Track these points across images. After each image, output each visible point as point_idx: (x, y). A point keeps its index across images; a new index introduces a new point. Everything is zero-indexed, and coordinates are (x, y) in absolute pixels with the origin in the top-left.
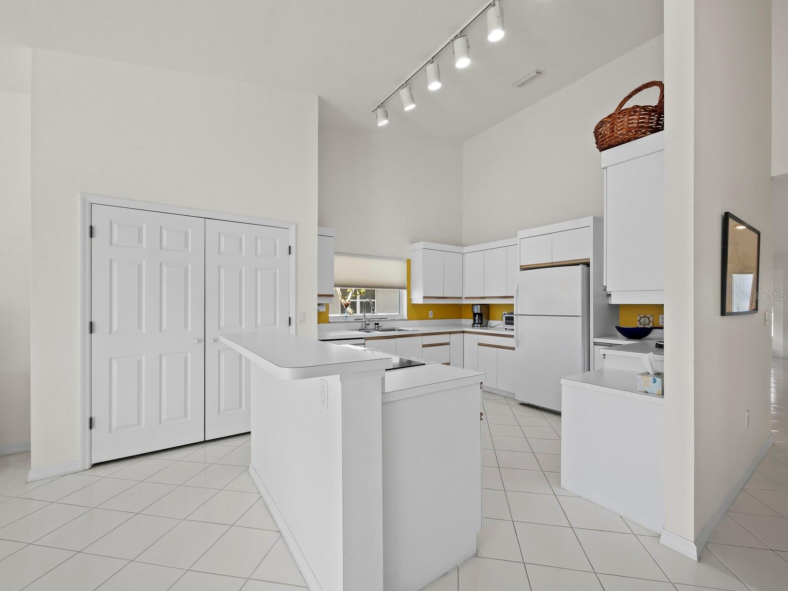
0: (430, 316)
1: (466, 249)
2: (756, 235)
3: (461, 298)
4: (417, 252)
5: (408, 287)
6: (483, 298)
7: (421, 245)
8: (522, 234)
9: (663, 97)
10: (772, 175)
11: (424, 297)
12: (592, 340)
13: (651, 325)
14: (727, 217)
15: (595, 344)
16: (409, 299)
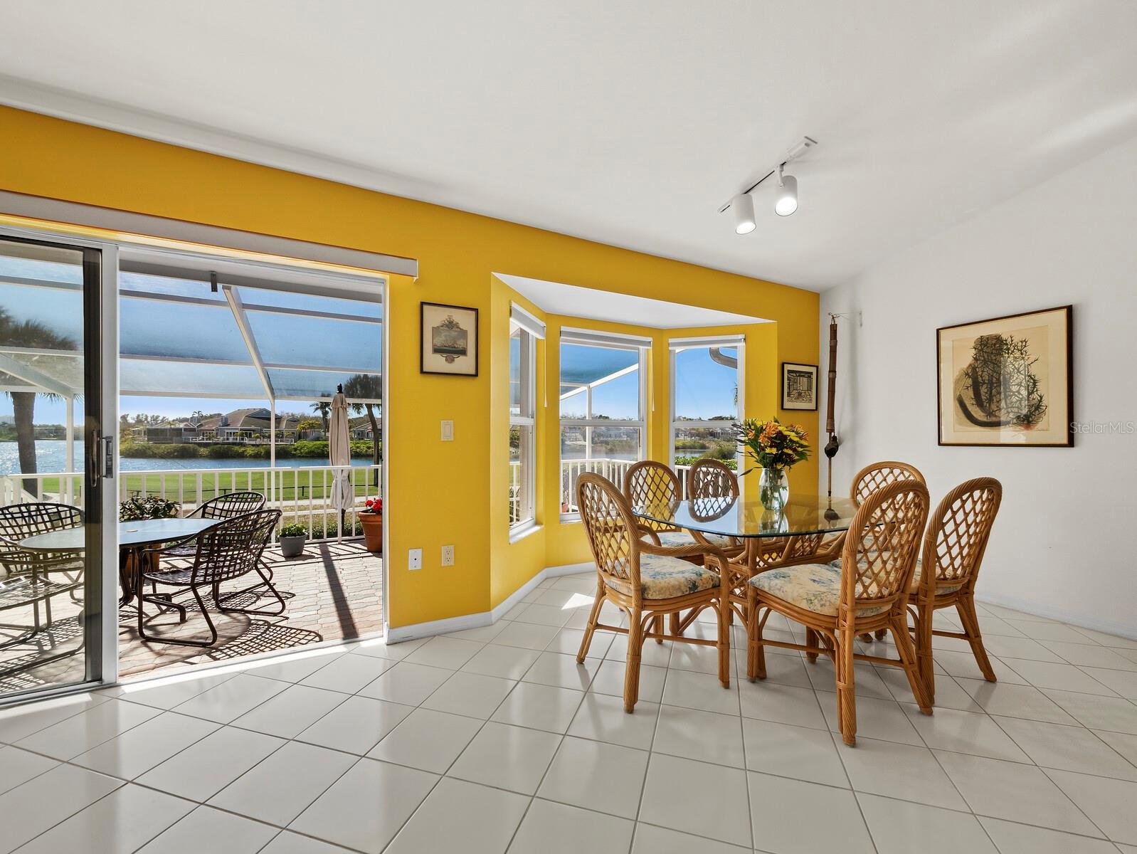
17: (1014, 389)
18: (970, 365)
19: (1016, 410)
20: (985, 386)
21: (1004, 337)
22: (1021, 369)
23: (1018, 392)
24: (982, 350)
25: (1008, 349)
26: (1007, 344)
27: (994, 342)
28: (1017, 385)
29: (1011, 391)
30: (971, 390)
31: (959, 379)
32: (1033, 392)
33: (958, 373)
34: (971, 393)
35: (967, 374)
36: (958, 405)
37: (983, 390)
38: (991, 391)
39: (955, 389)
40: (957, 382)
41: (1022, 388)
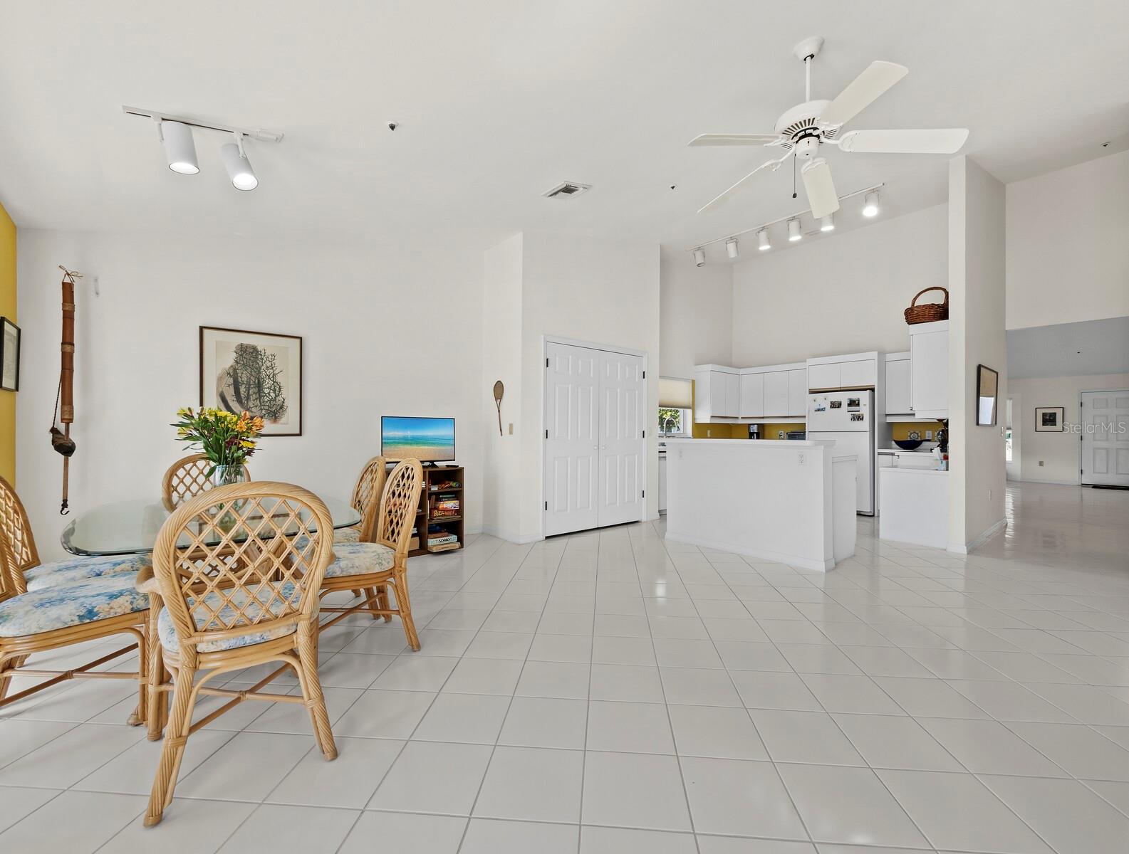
0: (709, 435)
1: (742, 371)
2: (995, 375)
3: (737, 418)
4: (705, 374)
5: (692, 407)
6: (763, 418)
7: (710, 367)
8: (810, 361)
9: (948, 298)
10: (1007, 329)
11: (712, 417)
12: (877, 450)
13: (919, 439)
14: (979, 367)
15: (879, 454)
16: (694, 419)
17: (266, 391)
18: (232, 366)
19: (267, 408)
20: (244, 386)
21: (259, 349)
22: (271, 376)
23: (269, 393)
24: (242, 355)
25: (262, 359)
26: (261, 355)
27: (252, 351)
28: (268, 388)
29: (264, 392)
30: (232, 387)
31: (221, 377)
32: (279, 395)
33: (221, 372)
34: (232, 389)
35: (229, 374)
36: (220, 400)
37: (242, 389)
38: (249, 391)
39: (218, 386)
40: (220, 379)
41: (271, 391)
